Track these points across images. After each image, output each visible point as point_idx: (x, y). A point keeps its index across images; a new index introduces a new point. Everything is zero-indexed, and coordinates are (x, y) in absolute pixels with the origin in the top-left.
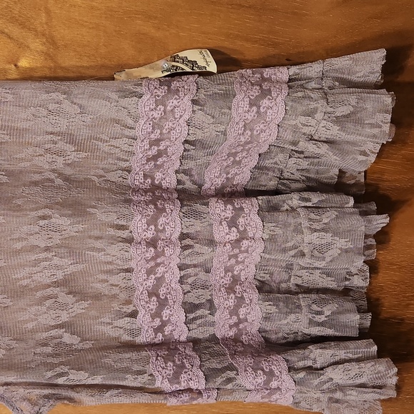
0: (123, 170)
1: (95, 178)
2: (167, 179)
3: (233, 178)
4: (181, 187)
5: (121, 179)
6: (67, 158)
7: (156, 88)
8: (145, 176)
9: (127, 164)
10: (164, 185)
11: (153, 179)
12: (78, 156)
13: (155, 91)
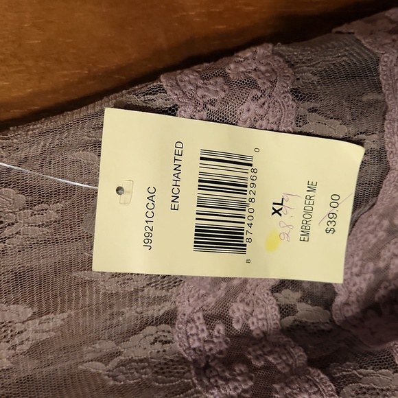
0: (157, 321)
1: (100, 367)
2: (257, 311)
3: (387, 268)
4: (289, 319)
5: (158, 346)
6: (17, 340)
7: (197, 87)
8: (210, 320)
9: (167, 306)
10: (255, 325)
11: (228, 322)
12: (45, 326)
13: (200, 92)
